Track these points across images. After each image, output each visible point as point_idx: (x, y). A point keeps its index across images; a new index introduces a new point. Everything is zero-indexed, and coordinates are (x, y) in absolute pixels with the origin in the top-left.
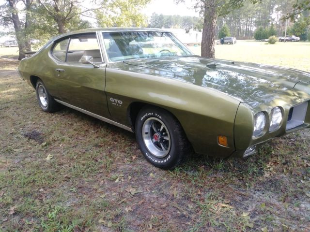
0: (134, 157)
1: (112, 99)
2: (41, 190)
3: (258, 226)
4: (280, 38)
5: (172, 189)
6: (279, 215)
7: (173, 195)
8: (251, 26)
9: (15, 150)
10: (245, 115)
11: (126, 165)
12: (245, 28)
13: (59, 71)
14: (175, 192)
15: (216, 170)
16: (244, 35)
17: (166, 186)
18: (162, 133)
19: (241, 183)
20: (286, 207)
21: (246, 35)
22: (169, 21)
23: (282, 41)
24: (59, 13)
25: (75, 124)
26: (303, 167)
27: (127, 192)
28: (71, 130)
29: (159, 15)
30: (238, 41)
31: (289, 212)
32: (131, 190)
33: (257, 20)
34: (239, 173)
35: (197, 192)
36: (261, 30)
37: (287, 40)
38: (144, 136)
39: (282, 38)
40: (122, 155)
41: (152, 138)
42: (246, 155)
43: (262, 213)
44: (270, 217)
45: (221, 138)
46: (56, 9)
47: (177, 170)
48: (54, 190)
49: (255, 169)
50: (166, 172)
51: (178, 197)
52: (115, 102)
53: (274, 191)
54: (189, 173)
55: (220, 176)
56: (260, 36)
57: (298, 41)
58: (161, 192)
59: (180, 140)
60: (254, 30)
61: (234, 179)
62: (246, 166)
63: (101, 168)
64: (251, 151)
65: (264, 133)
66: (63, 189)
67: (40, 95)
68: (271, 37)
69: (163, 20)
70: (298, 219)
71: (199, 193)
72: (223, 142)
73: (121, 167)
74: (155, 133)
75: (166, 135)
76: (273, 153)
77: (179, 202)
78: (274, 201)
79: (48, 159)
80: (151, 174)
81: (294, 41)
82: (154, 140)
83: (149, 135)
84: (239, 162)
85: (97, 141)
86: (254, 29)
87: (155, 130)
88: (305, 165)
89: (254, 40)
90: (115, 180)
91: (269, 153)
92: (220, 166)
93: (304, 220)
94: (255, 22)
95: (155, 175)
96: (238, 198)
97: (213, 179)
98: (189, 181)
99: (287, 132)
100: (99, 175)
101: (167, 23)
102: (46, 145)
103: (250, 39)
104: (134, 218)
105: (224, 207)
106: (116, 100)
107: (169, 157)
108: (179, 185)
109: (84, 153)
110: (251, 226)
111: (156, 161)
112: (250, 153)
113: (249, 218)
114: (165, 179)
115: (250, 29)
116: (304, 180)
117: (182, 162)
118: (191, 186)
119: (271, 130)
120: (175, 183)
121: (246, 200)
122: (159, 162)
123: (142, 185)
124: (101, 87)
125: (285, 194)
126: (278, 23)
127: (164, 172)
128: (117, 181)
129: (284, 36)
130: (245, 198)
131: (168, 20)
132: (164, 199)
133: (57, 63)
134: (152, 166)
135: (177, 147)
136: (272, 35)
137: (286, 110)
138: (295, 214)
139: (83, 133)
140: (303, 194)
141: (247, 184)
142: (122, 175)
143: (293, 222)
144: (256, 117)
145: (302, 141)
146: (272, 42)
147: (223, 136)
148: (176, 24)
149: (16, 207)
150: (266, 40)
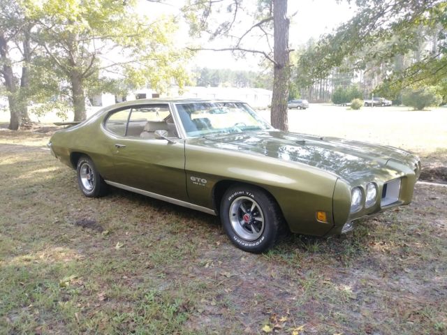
0: (218, 243)
1: (193, 179)
2: (125, 277)
3: (361, 297)
4: (365, 101)
5: (270, 271)
6: (380, 288)
7: (272, 276)
8: (327, 85)
9: (71, 240)
10: (343, 190)
11: (211, 251)
12: (319, 88)
13: (119, 147)
14: (273, 273)
15: (312, 252)
16: (318, 98)
17: (262, 269)
18: (253, 213)
19: (339, 263)
20: (386, 281)
21: (320, 97)
22: (216, 76)
23: (369, 105)
24: (75, 68)
25: (133, 211)
26: (401, 247)
27: (221, 275)
28: (131, 217)
29: (202, 68)
30: (311, 105)
31: (389, 286)
32: (225, 273)
33: (335, 78)
34: (336, 254)
35: (296, 272)
36: (340, 90)
37: (375, 105)
38: (232, 217)
39: (369, 102)
40: (205, 241)
41: (240, 221)
42: (344, 231)
43: (363, 287)
44: (371, 290)
45: (320, 214)
46: (71, 62)
47: (271, 253)
48: (139, 277)
49: (352, 250)
50: (259, 256)
51: (276, 278)
52: (196, 181)
53: (373, 269)
54: (283, 256)
55: (317, 257)
56: (339, 99)
57: (390, 106)
58: (258, 274)
59: (275, 218)
60: (330, 91)
61: (332, 259)
62: (342, 247)
63: (184, 254)
64: (349, 227)
65: (361, 207)
66: (149, 276)
67: (81, 176)
68: (354, 101)
69: (207, 75)
70: (398, 291)
71: (298, 272)
72: (322, 218)
73: (207, 253)
74: (244, 214)
75: (258, 215)
76: (369, 234)
77: (279, 282)
78: (374, 277)
79: (117, 247)
80: (243, 259)
81: (385, 106)
82: (243, 222)
83: (237, 216)
84: (334, 244)
85: (169, 228)
86: (330, 89)
87: (244, 211)
88: (403, 245)
89: (332, 104)
90: (205, 265)
91: (365, 235)
92: (316, 247)
93: (404, 292)
94: (333, 80)
95: (246, 259)
96: (338, 276)
97: (310, 260)
98: (286, 263)
99: (382, 208)
100: (185, 262)
101: (213, 79)
102: (108, 234)
103: (326, 102)
104: (236, 297)
105: (325, 284)
106: (199, 179)
107: (263, 238)
108: (276, 267)
109: (159, 240)
110: (354, 297)
111: (246, 245)
112: (348, 230)
113: (351, 291)
114: (259, 262)
115: (325, 89)
116: (402, 258)
117: (277, 243)
118: (289, 268)
119: (367, 206)
120: (270, 265)
121: (346, 277)
122: (250, 245)
123: (236, 269)
124: (179, 164)
125: (385, 271)
126: (362, 82)
127: (256, 256)
128: (207, 266)
129: (371, 99)
130: (345, 275)
131: (214, 75)
132: (263, 280)
133: (114, 137)
134: (240, 251)
135: (272, 226)
136: (356, 98)
137: (380, 186)
138: (395, 286)
139: (148, 220)
140: (402, 270)
141: (346, 263)
142: (211, 261)
143: (394, 293)
144: (352, 191)
145: (399, 224)
146: (355, 107)
147: (321, 211)
148: (226, 81)
149: (104, 293)
150: (348, 104)
